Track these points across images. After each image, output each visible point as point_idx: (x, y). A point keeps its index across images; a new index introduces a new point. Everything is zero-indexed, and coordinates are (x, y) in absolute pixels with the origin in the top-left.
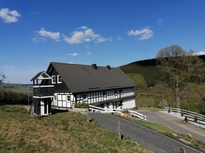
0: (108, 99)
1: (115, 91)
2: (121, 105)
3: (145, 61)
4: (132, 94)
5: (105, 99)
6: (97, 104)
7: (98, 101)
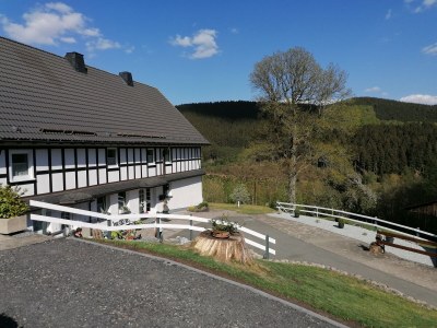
0: (124, 178)
1: (148, 153)
2: (164, 197)
3: (200, 104)
4: (195, 165)
5: (114, 177)
6: (80, 196)
7: (82, 184)
